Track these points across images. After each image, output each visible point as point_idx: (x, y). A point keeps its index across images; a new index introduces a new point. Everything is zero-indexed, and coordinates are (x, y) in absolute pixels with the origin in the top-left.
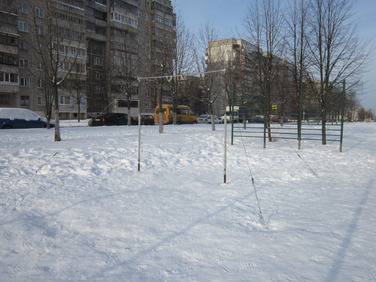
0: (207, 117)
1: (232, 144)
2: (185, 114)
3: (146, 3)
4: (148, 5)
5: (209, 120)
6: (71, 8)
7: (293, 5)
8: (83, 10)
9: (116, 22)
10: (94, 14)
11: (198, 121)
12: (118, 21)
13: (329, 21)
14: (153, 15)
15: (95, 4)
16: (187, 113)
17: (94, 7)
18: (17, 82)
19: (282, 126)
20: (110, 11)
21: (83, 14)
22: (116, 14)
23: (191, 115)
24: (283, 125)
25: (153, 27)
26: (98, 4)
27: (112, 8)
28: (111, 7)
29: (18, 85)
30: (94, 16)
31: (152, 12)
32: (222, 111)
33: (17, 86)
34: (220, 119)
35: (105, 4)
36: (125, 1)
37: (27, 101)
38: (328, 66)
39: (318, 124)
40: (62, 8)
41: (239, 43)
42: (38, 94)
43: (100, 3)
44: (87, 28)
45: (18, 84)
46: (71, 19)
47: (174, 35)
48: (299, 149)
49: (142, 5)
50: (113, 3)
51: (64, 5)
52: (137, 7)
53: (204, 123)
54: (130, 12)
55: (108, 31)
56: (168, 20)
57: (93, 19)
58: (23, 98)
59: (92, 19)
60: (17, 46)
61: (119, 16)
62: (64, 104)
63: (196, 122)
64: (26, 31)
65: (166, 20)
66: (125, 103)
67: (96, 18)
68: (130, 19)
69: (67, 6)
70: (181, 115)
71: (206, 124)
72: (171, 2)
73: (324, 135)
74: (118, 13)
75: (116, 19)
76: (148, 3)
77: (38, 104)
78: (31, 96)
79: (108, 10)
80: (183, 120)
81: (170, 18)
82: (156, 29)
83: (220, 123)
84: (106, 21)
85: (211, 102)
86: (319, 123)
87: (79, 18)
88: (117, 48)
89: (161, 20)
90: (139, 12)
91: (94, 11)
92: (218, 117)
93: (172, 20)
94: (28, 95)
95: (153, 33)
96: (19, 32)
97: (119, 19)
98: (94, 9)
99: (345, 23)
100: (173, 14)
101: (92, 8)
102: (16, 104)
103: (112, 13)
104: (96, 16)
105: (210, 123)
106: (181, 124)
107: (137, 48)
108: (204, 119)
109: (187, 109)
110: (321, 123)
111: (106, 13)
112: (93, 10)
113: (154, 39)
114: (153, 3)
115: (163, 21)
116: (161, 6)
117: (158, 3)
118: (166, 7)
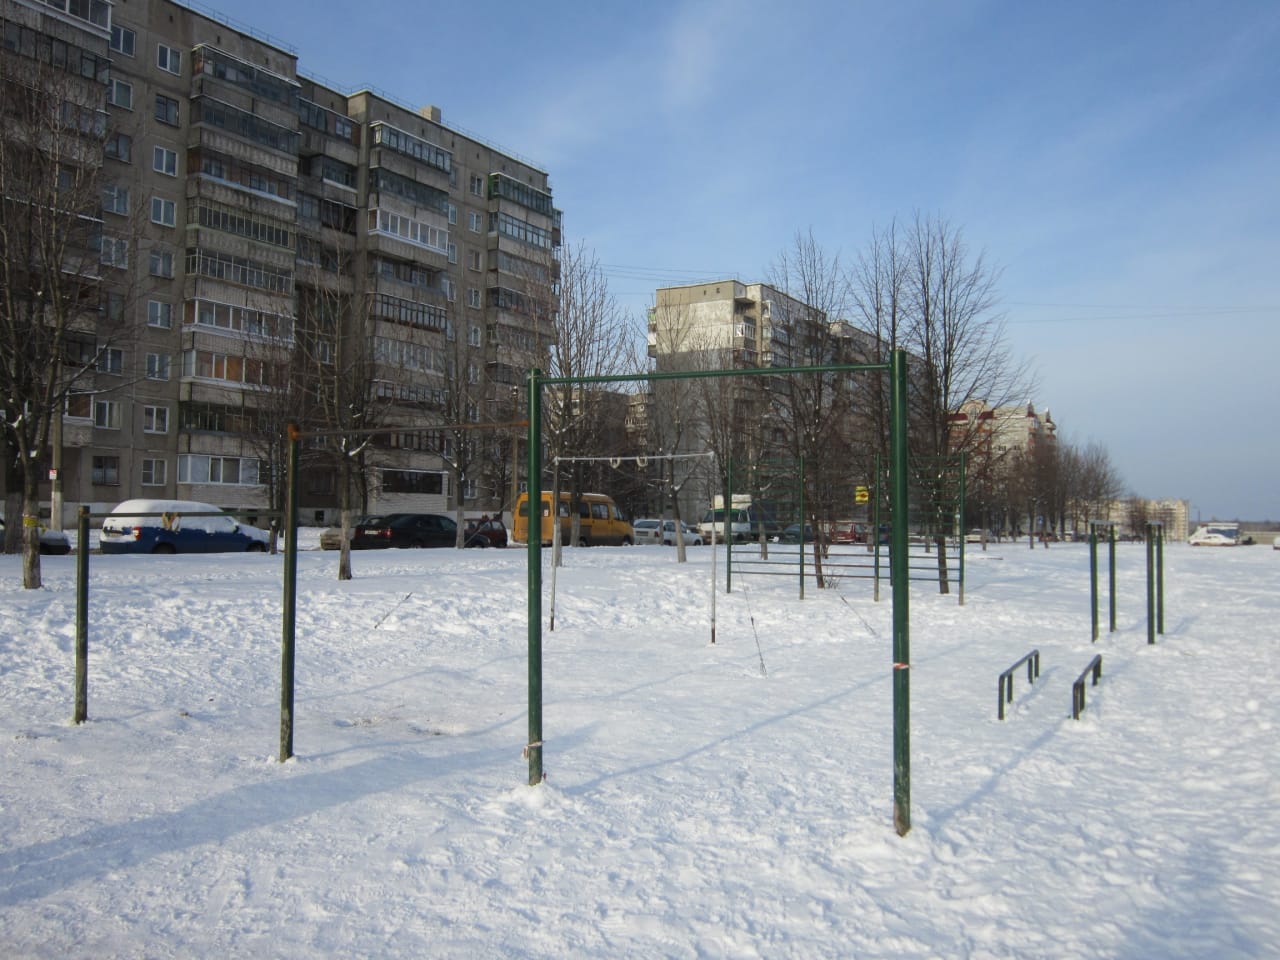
0: (660, 524)
1: (729, 591)
2: (600, 517)
3: (473, 179)
4: (479, 185)
5: (667, 535)
6: (254, 199)
7: (871, 264)
8: (291, 203)
9: (383, 237)
10: (320, 212)
11: (636, 536)
12: (389, 234)
13: (944, 314)
14: (493, 217)
15: (324, 184)
16: (604, 514)
17: (319, 193)
18: (87, 415)
20: (366, 206)
21: (288, 216)
22: (384, 215)
23: (615, 519)
25: (493, 251)
26: (332, 186)
27: (373, 197)
28: (370, 192)
29: (90, 424)
30: (319, 219)
31: (492, 206)
32: (700, 506)
33: (87, 427)
34: (695, 531)
35: (354, 186)
36: (413, 177)
37: (112, 473)
40: (230, 199)
41: (753, 294)
42: (146, 451)
43: (339, 182)
44: (298, 256)
45: (90, 420)
46: (256, 231)
47: (554, 271)
48: (876, 600)
49: (461, 186)
50: (377, 181)
51: (237, 192)
52: (446, 193)
53: (651, 542)
54: (427, 209)
55: (361, 265)
56: (536, 231)
57: (317, 229)
58: (100, 462)
59: (314, 229)
60: (95, 310)
61: (394, 219)
62: (221, 483)
63: (628, 540)
64: (122, 266)
65: (530, 228)
66: (403, 478)
67: (326, 225)
68: (424, 228)
69: (244, 193)
70: (590, 520)
71: (658, 546)
72: (546, 175)
74: (392, 212)
75: (385, 227)
76: (480, 181)
77: (144, 481)
78: (126, 457)
79: (361, 204)
80: (594, 533)
81: (543, 223)
82: (501, 256)
83: (697, 543)
84: (354, 234)
85: (677, 488)
87: (276, 226)
88: (385, 314)
89: (516, 230)
90: (451, 208)
91: (320, 206)
92: (688, 523)
93: (550, 229)
94: (114, 454)
95: (493, 267)
96: (103, 269)
97: (394, 228)
98: (320, 200)
99: (979, 318)
100: (554, 210)
101: (313, 196)
102: (79, 479)
103: (375, 212)
104: (325, 219)
105: (668, 543)
106: (588, 545)
107: (443, 313)
108: (651, 531)
109: (605, 503)
111: (354, 212)
112: (316, 202)
113: (493, 285)
114: (495, 181)
115: (522, 232)
116: (518, 189)
117: (509, 180)
118: (533, 190)
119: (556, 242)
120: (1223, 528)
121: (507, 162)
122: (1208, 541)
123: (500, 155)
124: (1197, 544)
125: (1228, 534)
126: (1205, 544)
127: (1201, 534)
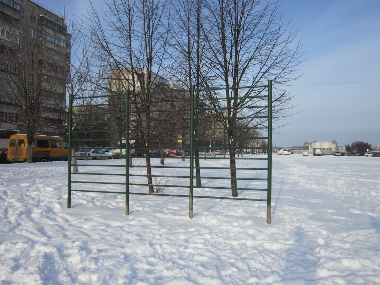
2: (56, 147)
3: (31, 17)
14: (41, 32)
16: (58, 145)
19: (184, 161)
23: (65, 148)
24: (185, 159)
25: (40, 45)
31: (40, 28)
38: (236, 71)
39: (224, 158)
41: (144, 72)
48: (191, 216)
49: (26, 19)
52: (19, 20)
54: (9, 25)
56: (59, 40)
65: (57, 38)
68: (8, 32)
70: (49, 149)
72: (64, 20)
73: (233, 178)
76: (35, 18)
80: (51, 155)
81: (62, 37)
82: (44, 47)
86: (226, 156)
89: (50, 38)
90: (21, 26)
93: (66, 40)
100: (67, 33)
107: (17, 67)
109: (60, 141)
110: (229, 156)
113: (40, 58)
114: (41, 18)
115: (53, 40)
116: (51, 23)
117: (47, 19)
118: (58, 24)
119: (69, 46)
120: (287, 149)
121: (47, 12)
122: (283, 153)
123: (44, 9)
124: (280, 154)
125: (289, 151)
126: (283, 154)
127: (281, 151)
